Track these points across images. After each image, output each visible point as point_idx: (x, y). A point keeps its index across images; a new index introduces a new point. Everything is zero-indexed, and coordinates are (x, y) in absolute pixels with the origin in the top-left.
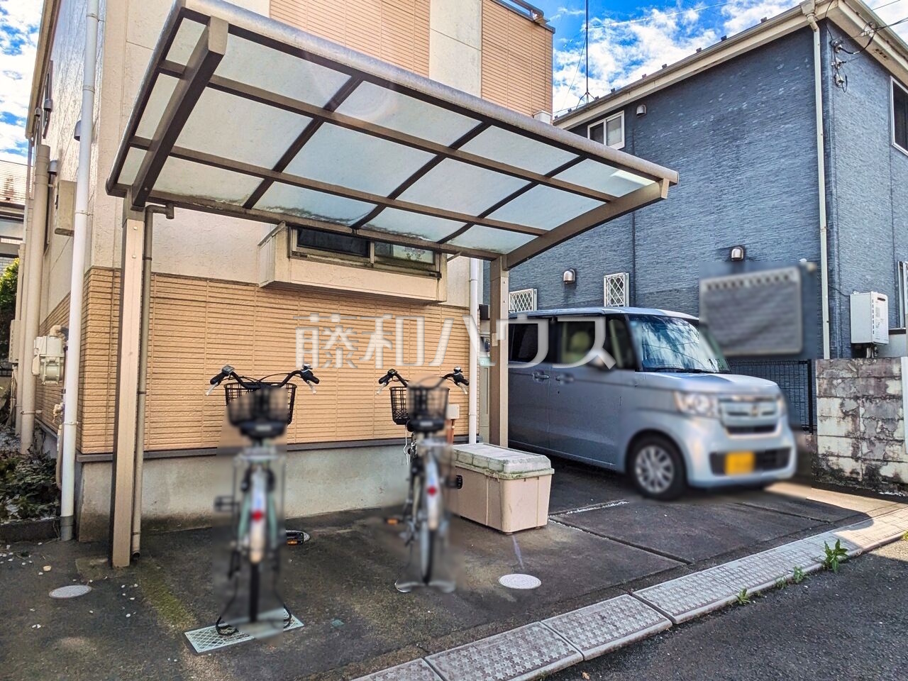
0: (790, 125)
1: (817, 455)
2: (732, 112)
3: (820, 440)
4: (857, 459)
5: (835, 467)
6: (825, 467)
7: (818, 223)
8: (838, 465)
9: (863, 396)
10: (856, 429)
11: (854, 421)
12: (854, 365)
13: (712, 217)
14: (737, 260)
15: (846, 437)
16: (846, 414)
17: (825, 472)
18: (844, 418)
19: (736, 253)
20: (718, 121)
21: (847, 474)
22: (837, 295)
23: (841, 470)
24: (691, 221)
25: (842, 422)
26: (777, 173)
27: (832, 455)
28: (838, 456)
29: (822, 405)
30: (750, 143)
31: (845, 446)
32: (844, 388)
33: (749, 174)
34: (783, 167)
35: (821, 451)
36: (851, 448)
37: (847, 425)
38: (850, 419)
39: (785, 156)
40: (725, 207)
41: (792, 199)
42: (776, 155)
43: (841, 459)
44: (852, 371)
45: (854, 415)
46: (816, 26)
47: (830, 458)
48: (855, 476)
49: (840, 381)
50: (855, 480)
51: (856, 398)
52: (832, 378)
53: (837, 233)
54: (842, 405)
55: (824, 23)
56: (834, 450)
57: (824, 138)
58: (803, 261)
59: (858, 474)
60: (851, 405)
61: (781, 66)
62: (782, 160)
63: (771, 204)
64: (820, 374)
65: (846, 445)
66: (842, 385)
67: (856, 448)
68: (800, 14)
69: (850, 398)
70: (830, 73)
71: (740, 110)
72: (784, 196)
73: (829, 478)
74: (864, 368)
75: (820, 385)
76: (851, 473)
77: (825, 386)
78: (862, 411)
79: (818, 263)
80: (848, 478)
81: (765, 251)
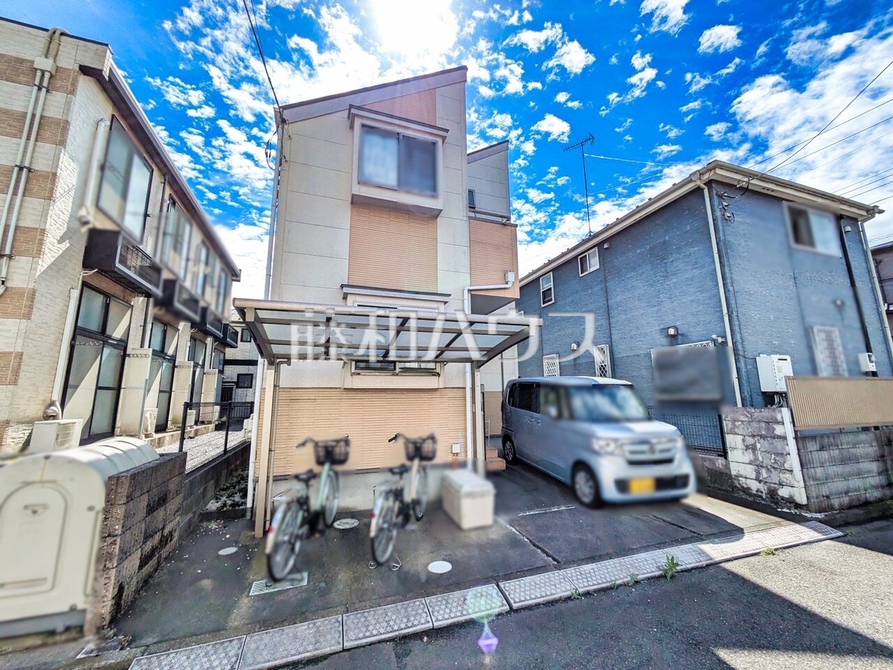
0: (696, 248)
1: (731, 475)
2: (660, 243)
3: (732, 465)
4: (760, 482)
5: (745, 486)
6: (737, 485)
7: (722, 311)
8: (746, 484)
9: (758, 435)
10: (756, 459)
11: (754, 453)
12: (748, 412)
13: (654, 309)
14: (673, 336)
15: (750, 464)
16: (747, 447)
17: (739, 489)
18: (746, 450)
19: (672, 332)
20: (652, 249)
21: (754, 492)
22: (742, 359)
23: (749, 489)
24: (642, 311)
25: (745, 453)
26: (692, 279)
27: (741, 476)
28: (746, 478)
29: (729, 439)
30: (673, 261)
31: (749, 471)
32: (743, 428)
33: (675, 280)
34: (695, 275)
35: (733, 473)
36: (755, 473)
37: (749, 456)
38: (751, 451)
39: (696, 268)
40: (662, 302)
41: (704, 295)
42: (690, 267)
43: (748, 480)
44: (748, 417)
45: (754, 448)
46: (704, 186)
47: (741, 479)
48: (760, 494)
49: (740, 423)
50: (761, 497)
51: (754, 436)
52: (734, 421)
53: (738, 316)
54: (744, 440)
55: (709, 183)
56: (742, 473)
57: (719, 256)
58: (714, 336)
59: (762, 492)
60: (750, 441)
61: (687, 212)
62: (694, 271)
63: (690, 298)
64: (726, 417)
65: (751, 470)
66: (742, 426)
67: (758, 473)
68: (691, 181)
69: (749, 436)
70: (718, 214)
71: (665, 241)
72: (698, 294)
73: (741, 493)
74: (755, 414)
75: (727, 425)
76: (757, 491)
77: (730, 426)
78: (758, 446)
79: (725, 337)
80: (756, 495)
81: (690, 330)
